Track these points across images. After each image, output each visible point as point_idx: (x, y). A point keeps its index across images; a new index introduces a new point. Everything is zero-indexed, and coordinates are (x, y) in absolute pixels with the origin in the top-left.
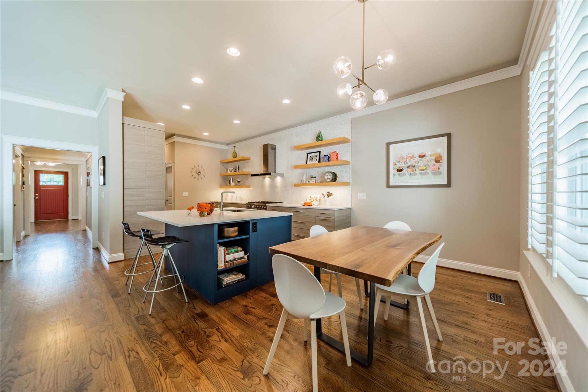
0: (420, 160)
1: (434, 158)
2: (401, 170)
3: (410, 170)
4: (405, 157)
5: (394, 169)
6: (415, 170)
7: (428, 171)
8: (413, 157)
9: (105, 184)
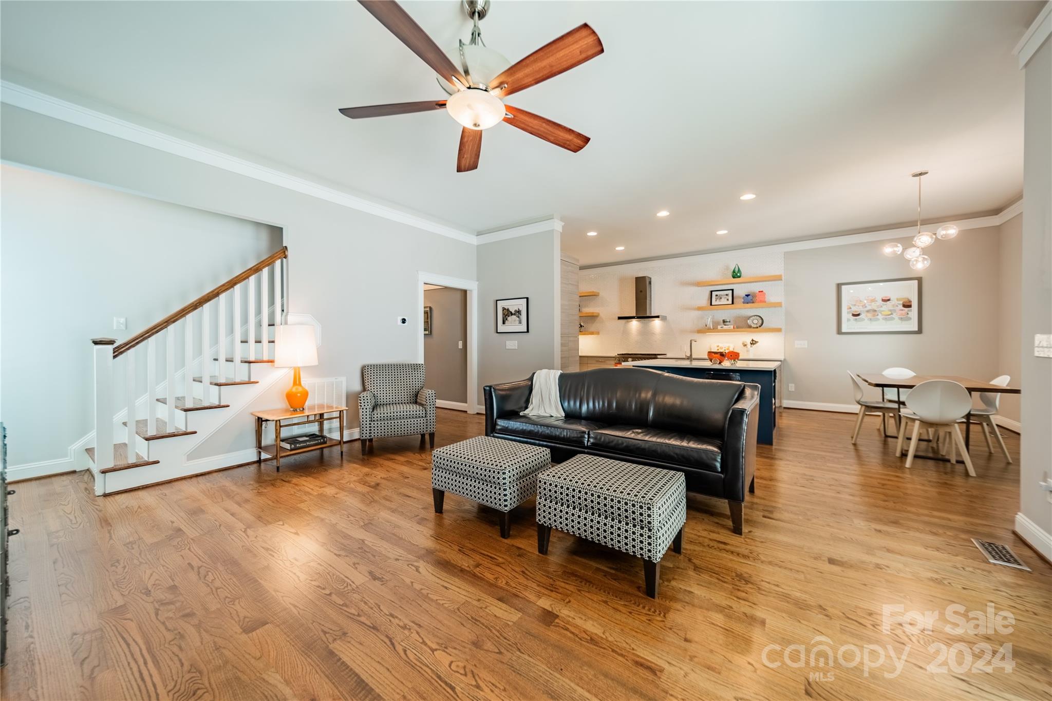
0: (883, 304)
1: (901, 302)
2: (858, 315)
3: (870, 315)
4: (863, 300)
5: (848, 313)
6: (878, 315)
7: (894, 316)
8: (873, 301)
9: (528, 331)
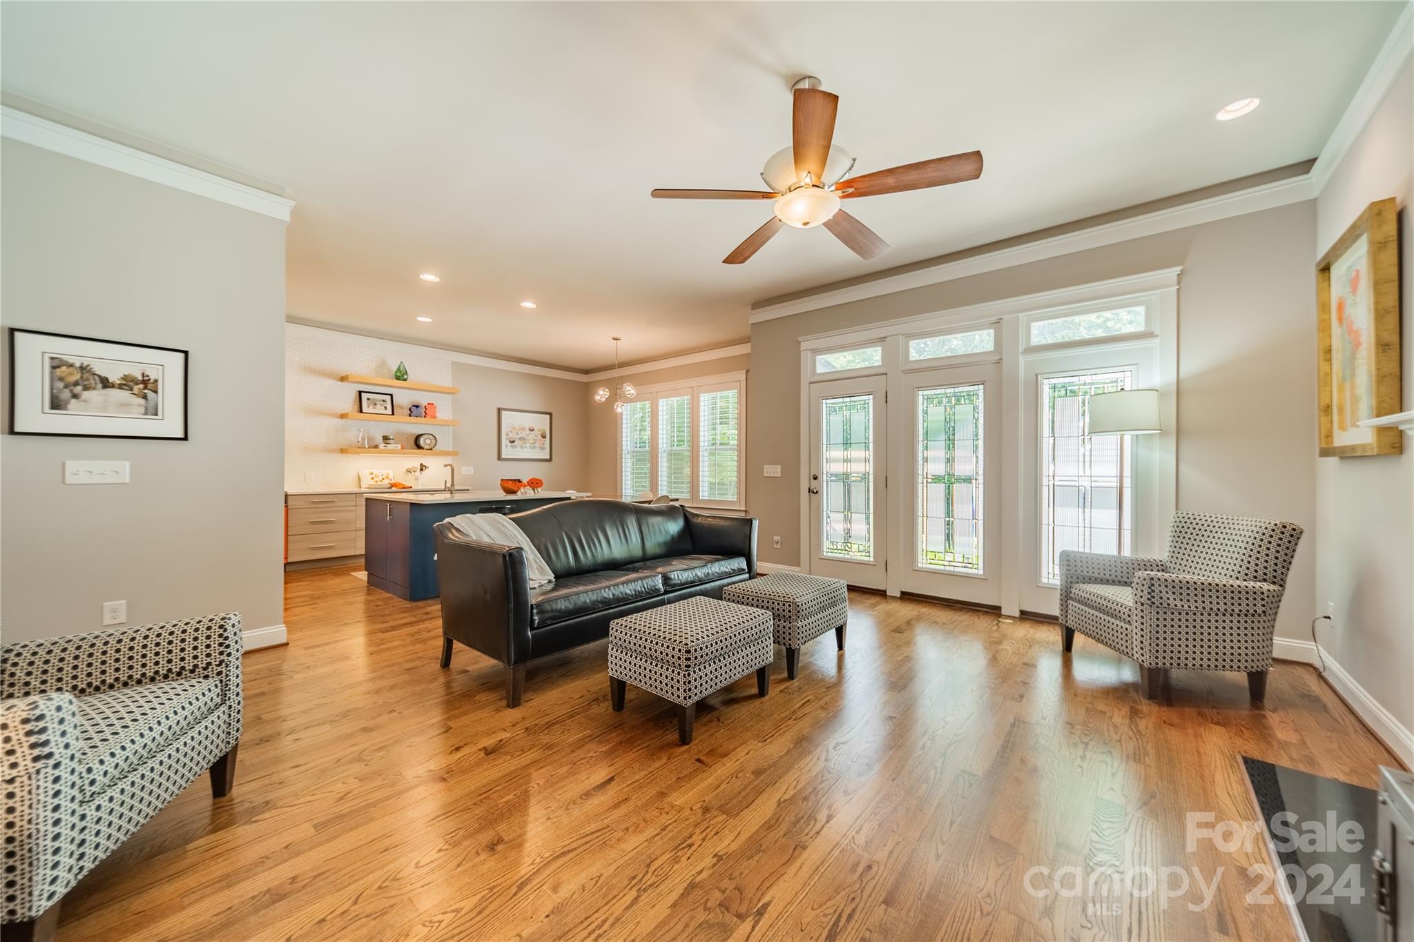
0: (530, 434)
1: (539, 433)
2: (513, 442)
3: (521, 442)
4: (516, 427)
5: (506, 439)
6: (526, 443)
7: (536, 445)
8: (523, 429)
9: (185, 438)
